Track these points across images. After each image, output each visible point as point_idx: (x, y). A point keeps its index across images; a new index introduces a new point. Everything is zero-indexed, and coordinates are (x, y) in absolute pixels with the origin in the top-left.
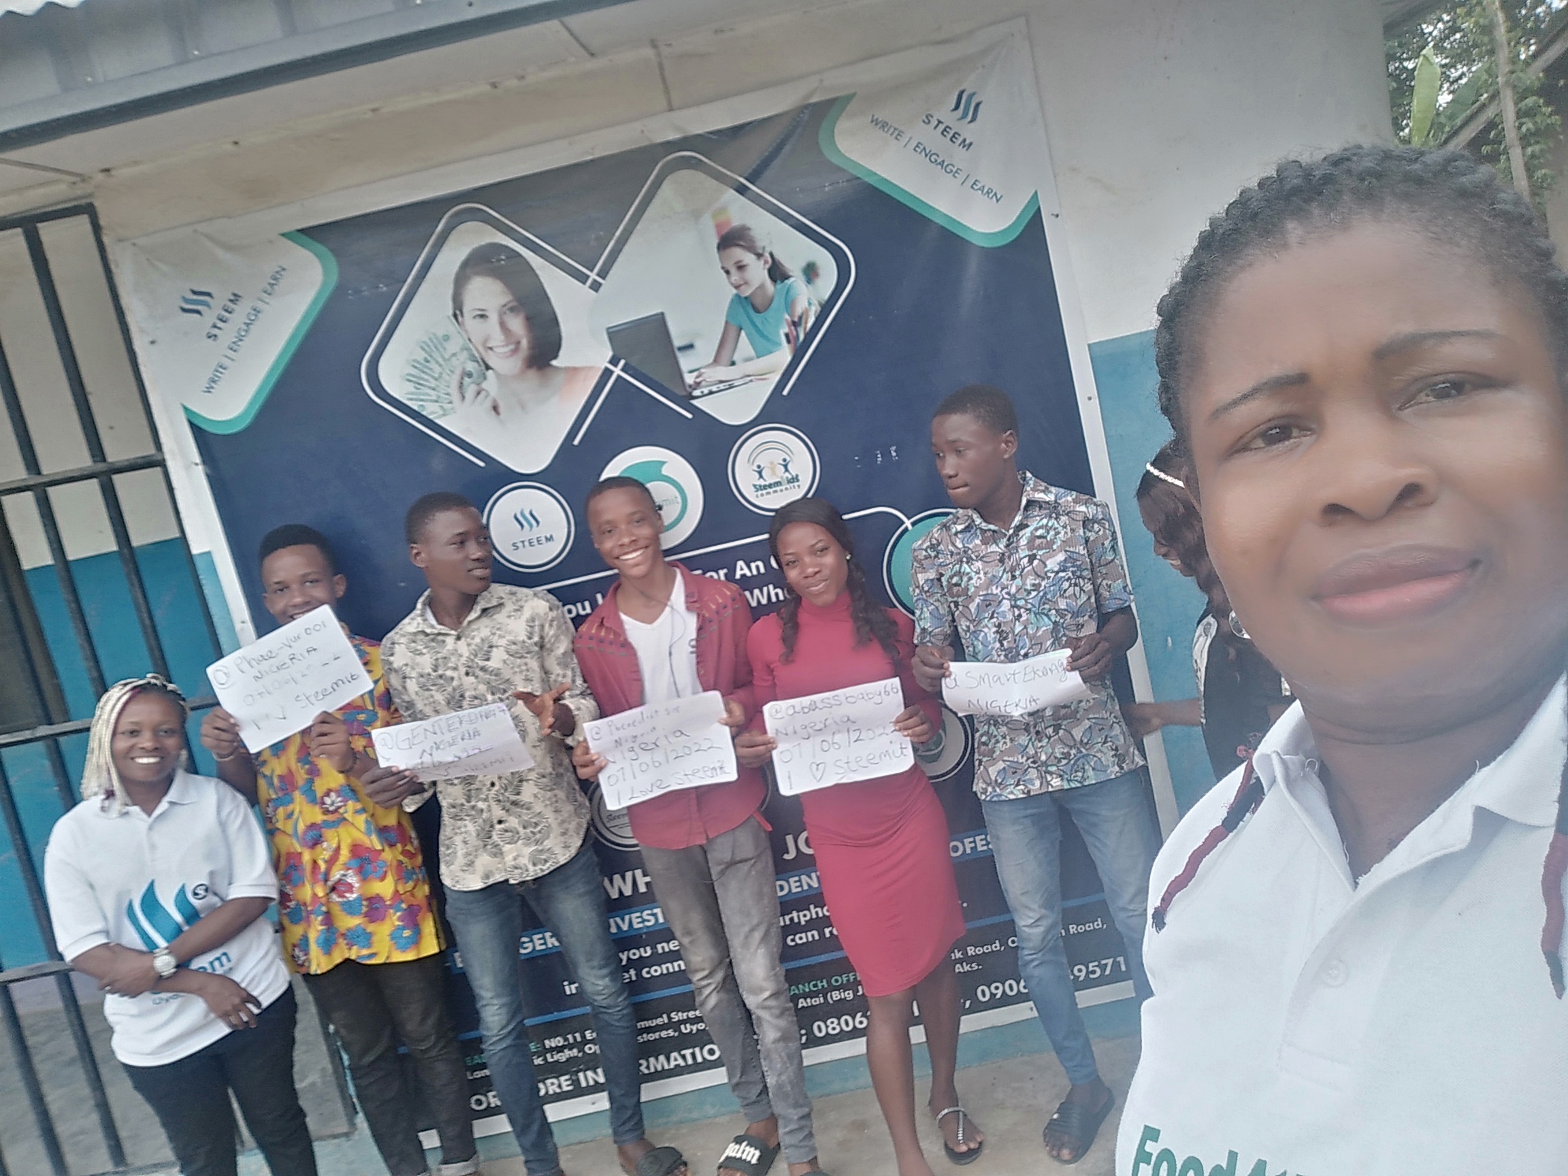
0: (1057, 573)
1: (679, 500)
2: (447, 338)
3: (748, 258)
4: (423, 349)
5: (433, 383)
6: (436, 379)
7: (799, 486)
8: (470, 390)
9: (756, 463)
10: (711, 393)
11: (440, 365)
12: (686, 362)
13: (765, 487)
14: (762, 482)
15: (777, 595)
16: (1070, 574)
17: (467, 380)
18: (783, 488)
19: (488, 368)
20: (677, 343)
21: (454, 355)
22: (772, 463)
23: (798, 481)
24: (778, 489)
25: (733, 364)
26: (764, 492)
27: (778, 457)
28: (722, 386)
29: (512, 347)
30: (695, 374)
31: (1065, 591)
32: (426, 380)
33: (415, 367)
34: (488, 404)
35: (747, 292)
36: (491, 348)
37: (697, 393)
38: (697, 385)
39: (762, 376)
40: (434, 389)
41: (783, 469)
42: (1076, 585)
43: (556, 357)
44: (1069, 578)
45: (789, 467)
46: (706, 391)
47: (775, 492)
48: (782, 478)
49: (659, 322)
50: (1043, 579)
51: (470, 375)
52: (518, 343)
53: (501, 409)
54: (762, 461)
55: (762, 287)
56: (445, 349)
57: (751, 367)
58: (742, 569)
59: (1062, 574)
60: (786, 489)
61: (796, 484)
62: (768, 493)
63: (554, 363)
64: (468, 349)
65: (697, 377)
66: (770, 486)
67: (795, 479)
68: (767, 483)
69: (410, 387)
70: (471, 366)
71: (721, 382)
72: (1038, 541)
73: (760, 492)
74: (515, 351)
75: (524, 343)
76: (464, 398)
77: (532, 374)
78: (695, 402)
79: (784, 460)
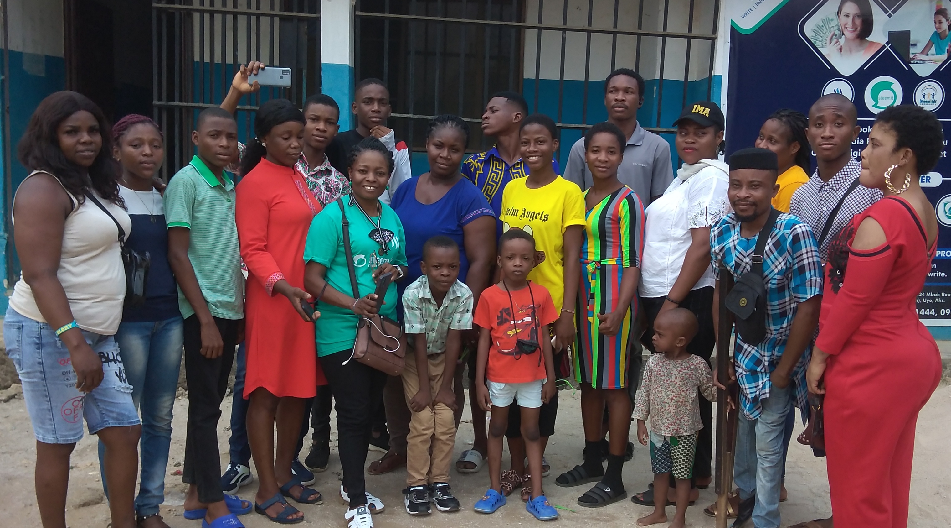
1: (894, 98)
2: (832, 20)
3: (944, 20)
4: (822, 21)
5: (822, 35)
6: (824, 34)
7: (935, 104)
8: (834, 41)
9: (924, 92)
11: (827, 29)
12: (912, 50)
14: (924, 100)
17: (834, 37)
19: (843, 34)
20: (911, 43)
21: (833, 27)
22: (929, 93)
25: (927, 55)
27: (932, 92)
28: (921, 62)
29: (854, 29)
30: (914, 55)
32: (820, 33)
33: (817, 27)
34: (839, 47)
35: (940, 31)
36: (847, 28)
37: (912, 62)
38: (913, 59)
39: (935, 62)
40: (822, 37)
41: (932, 96)
43: (868, 37)
45: (934, 97)
47: (927, 104)
48: (931, 100)
49: (908, 33)
51: (836, 35)
52: (857, 28)
53: (843, 51)
54: (926, 92)
55: (945, 31)
56: (830, 24)
57: (933, 58)
60: (931, 104)
62: (925, 104)
63: (867, 38)
64: (839, 26)
65: (914, 56)
66: (926, 102)
67: (935, 101)
69: (814, 34)
70: (837, 32)
71: (921, 60)
73: (922, 103)
74: (854, 31)
75: (859, 29)
76: (831, 43)
77: (858, 41)
78: (910, 65)
79: (934, 94)
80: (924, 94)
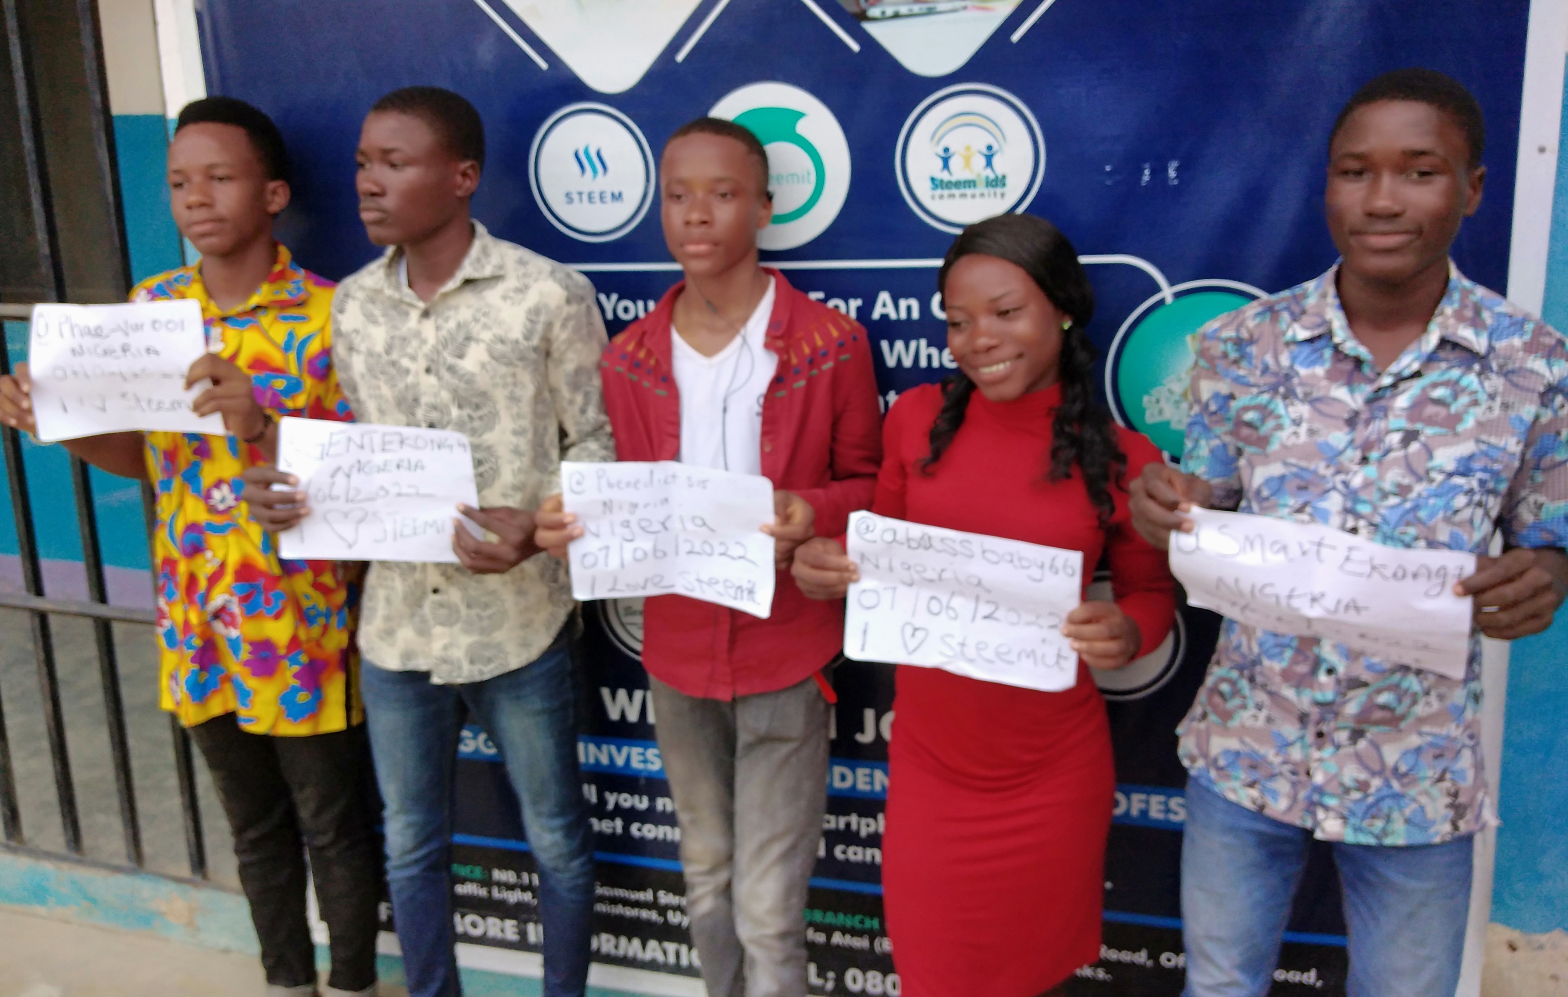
0: (1450, 475)
1: (813, 177)
7: (1003, 195)
9: (944, 143)
10: (896, 16)
13: (948, 185)
14: (945, 176)
15: (929, 357)
16: (1475, 484)
18: (977, 191)
22: (968, 148)
23: (1004, 185)
24: (969, 191)
26: (946, 192)
27: (980, 140)
28: (916, 9)
31: (1456, 512)
37: (874, 11)
39: (981, 3)
41: (983, 161)
42: (1479, 504)
44: (1470, 492)
45: (995, 161)
46: (889, 12)
47: (963, 196)
48: (979, 175)
50: (1419, 479)
54: (955, 141)
58: (884, 305)
59: (1458, 480)
60: (982, 195)
61: (999, 190)
62: (952, 196)
66: (957, 184)
67: (999, 182)
68: (954, 179)
71: (917, 1)
72: (1431, 410)
73: (939, 192)
78: (869, 27)
79: (990, 148)
80: (946, 150)
